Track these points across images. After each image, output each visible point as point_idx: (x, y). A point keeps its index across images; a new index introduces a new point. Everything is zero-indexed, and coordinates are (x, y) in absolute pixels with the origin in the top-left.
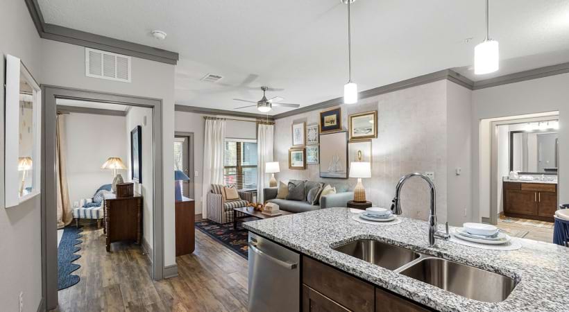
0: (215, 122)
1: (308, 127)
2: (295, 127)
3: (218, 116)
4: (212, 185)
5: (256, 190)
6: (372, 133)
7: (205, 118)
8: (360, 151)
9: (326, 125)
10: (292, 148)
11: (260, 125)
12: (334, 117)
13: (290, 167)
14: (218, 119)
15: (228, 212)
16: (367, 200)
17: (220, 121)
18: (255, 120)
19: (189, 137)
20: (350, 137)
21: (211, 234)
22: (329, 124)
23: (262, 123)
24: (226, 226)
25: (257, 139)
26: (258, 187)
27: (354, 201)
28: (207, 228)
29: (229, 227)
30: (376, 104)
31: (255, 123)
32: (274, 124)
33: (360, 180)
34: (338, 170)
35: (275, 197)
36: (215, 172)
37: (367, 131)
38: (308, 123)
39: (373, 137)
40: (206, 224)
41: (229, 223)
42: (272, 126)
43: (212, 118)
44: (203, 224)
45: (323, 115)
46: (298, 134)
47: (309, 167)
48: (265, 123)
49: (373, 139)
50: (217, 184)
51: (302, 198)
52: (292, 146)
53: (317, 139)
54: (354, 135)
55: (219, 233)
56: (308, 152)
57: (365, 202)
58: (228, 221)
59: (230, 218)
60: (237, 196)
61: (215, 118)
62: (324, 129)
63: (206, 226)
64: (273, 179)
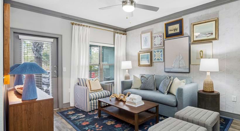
0: (81, 27)
1: (154, 35)
2: (143, 35)
3: (83, 24)
4: (79, 79)
5: (114, 82)
6: (213, 36)
7: (73, 24)
8: (202, 51)
9: (170, 33)
10: (140, 52)
11: (116, 34)
12: (177, 26)
13: (139, 65)
14: (84, 26)
15: (92, 101)
16: (214, 90)
17: (85, 28)
18: (112, 30)
19: (57, 38)
20: (192, 41)
21: (76, 125)
22: (173, 32)
23: (117, 33)
24: (91, 114)
25: (114, 44)
26: (115, 79)
27: (203, 91)
28: (73, 118)
29: (94, 115)
30: (217, 13)
31: (113, 33)
32: (126, 34)
33: (208, 74)
34: (180, 66)
35: (130, 88)
36: (81, 68)
37: (209, 35)
38: (154, 32)
39: (215, 39)
40: (73, 112)
41: (93, 111)
42: (125, 36)
43: (79, 25)
44: (70, 113)
45: (167, 25)
46: (146, 41)
47: (155, 64)
48: (120, 33)
49: (214, 41)
50: (83, 78)
51: (153, 88)
52: (140, 50)
53: (162, 44)
54: (195, 39)
55: (84, 124)
56: (154, 53)
57: (213, 92)
58: (93, 109)
59: (94, 106)
60: (100, 87)
61: (81, 25)
62: (168, 36)
63: (73, 115)
64: (127, 73)
